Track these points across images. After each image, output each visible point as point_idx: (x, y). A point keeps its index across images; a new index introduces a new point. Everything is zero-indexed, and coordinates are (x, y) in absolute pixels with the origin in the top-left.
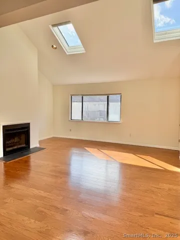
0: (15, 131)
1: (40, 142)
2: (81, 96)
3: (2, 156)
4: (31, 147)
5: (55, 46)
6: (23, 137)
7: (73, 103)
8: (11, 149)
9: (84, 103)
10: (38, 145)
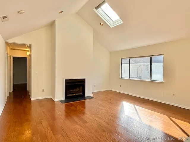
0: (74, 84)
1: (94, 93)
2: (129, 59)
3: (64, 99)
4: (86, 96)
5: (102, 23)
6: (81, 88)
7: (123, 65)
8: (71, 95)
9: (131, 64)
10: (91, 95)
